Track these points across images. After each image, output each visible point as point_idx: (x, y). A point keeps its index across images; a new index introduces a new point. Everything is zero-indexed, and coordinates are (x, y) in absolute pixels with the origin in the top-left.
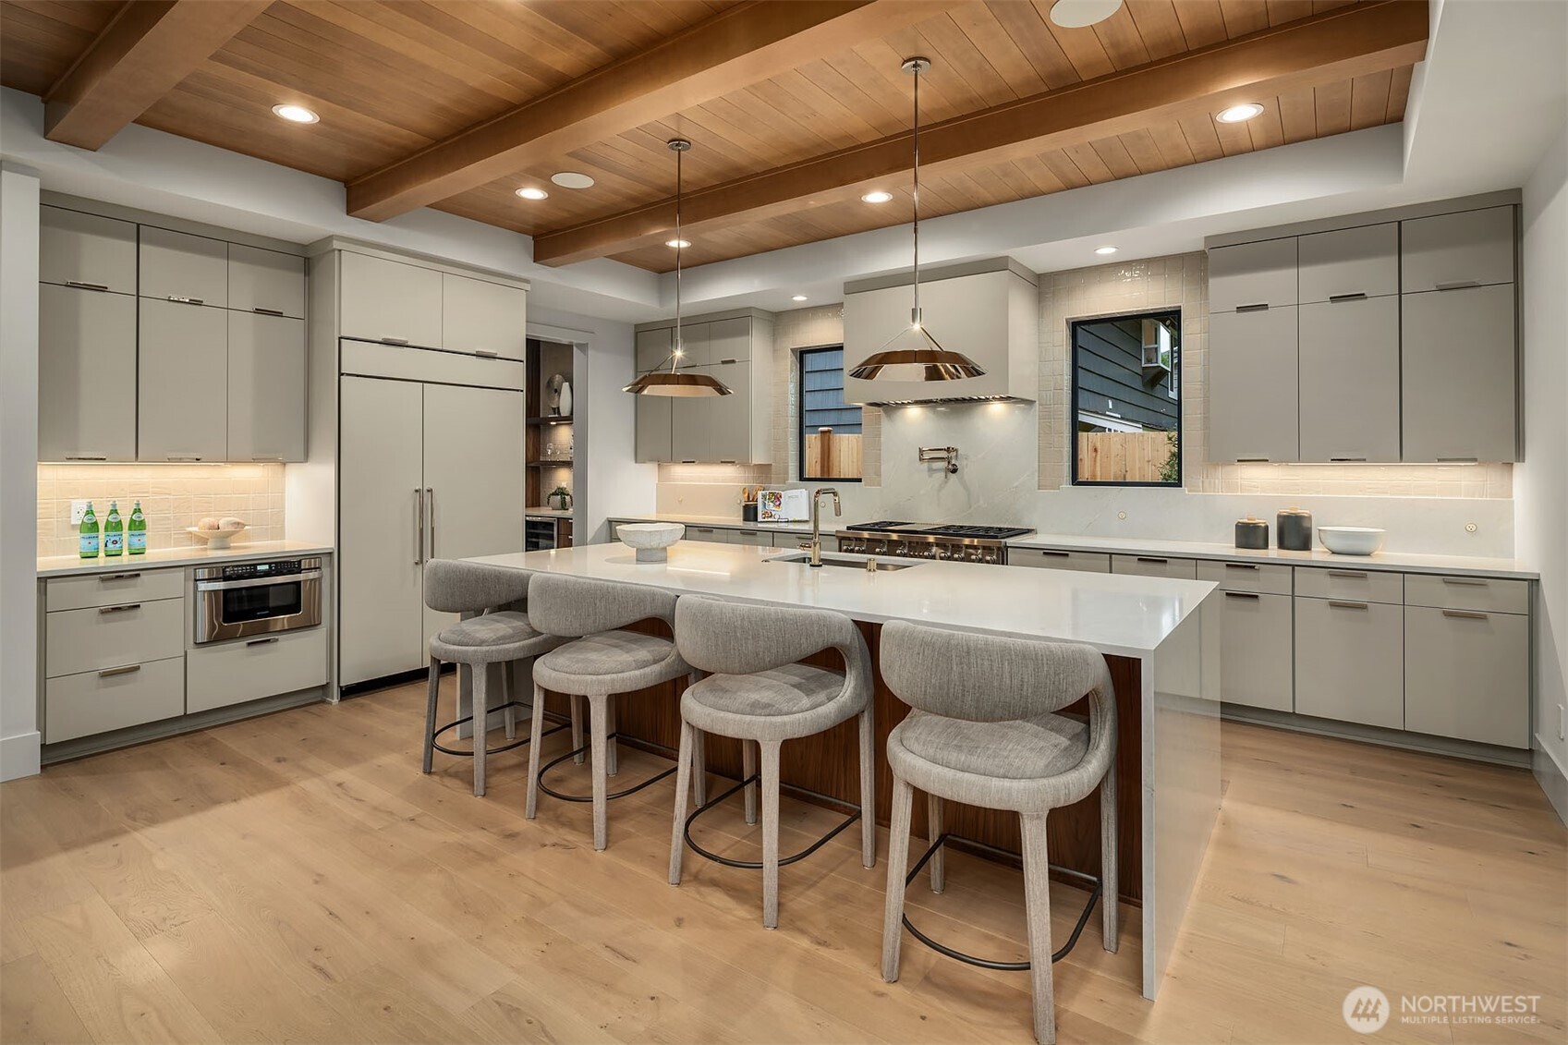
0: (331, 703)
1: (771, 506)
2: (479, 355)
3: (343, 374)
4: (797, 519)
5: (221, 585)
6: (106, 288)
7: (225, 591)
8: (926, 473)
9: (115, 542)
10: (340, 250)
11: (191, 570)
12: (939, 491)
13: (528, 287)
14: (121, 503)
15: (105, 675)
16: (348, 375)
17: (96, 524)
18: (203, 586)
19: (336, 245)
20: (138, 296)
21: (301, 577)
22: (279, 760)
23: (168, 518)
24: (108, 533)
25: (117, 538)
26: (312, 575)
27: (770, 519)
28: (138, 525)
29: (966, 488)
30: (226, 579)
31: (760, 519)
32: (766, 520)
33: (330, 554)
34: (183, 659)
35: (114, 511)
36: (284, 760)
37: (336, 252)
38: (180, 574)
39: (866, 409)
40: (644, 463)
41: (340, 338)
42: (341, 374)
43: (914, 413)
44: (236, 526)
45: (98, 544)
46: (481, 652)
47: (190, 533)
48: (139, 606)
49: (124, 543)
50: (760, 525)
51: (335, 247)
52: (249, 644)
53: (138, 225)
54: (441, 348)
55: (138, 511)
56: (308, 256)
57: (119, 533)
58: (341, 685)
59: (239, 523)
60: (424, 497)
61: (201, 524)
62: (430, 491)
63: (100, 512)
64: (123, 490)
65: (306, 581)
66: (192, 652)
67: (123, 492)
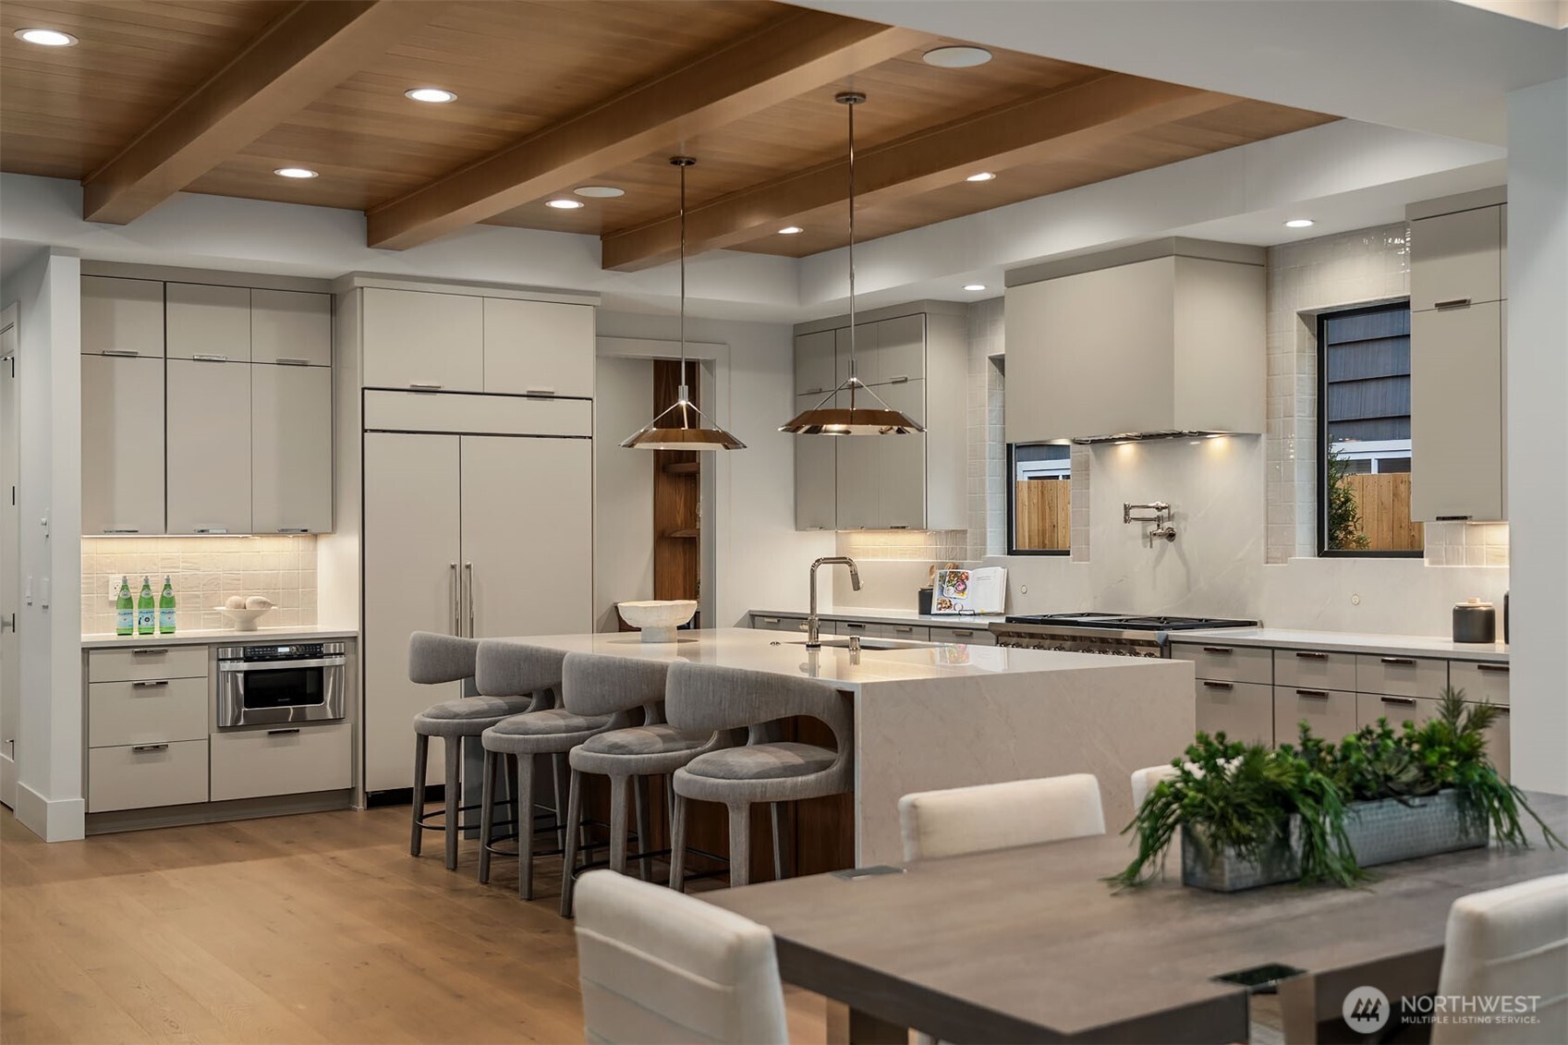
0: (355, 810)
1: (951, 592)
2: (531, 396)
3: (366, 431)
4: (986, 611)
5: (244, 666)
6: (136, 353)
7: (247, 674)
8: (1140, 541)
9: (147, 620)
10: (362, 288)
11: (214, 650)
12: (1155, 567)
13: (597, 301)
14: (153, 579)
15: (139, 750)
16: (372, 431)
17: (130, 600)
18: (226, 666)
19: (358, 282)
20: (166, 358)
21: (326, 662)
22: (287, 843)
23: (198, 596)
24: (142, 610)
25: (149, 616)
26: (338, 661)
27: (948, 611)
28: (168, 602)
29: (1185, 563)
30: (247, 659)
31: (934, 610)
32: (942, 612)
33: (355, 638)
34: (207, 741)
35: (146, 587)
36: (292, 842)
37: (358, 290)
38: (204, 653)
39: (1074, 448)
40: (804, 530)
41: (363, 389)
42: (364, 431)
43: (1127, 451)
44: (262, 605)
45: (132, 621)
46: (453, 724)
47: (219, 613)
48: (166, 683)
49: (155, 620)
50: (934, 619)
51: (356, 285)
52: (270, 733)
53: (165, 283)
54: (482, 391)
55: (168, 586)
56: (333, 292)
57: (151, 610)
58: (367, 790)
59: (264, 603)
60: (461, 574)
61: (228, 602)
62: (468, 567)
63: (135, 588)
64: (155, 565)
65: (329, 667)
66: (216, 736)
67: (155, 567)
